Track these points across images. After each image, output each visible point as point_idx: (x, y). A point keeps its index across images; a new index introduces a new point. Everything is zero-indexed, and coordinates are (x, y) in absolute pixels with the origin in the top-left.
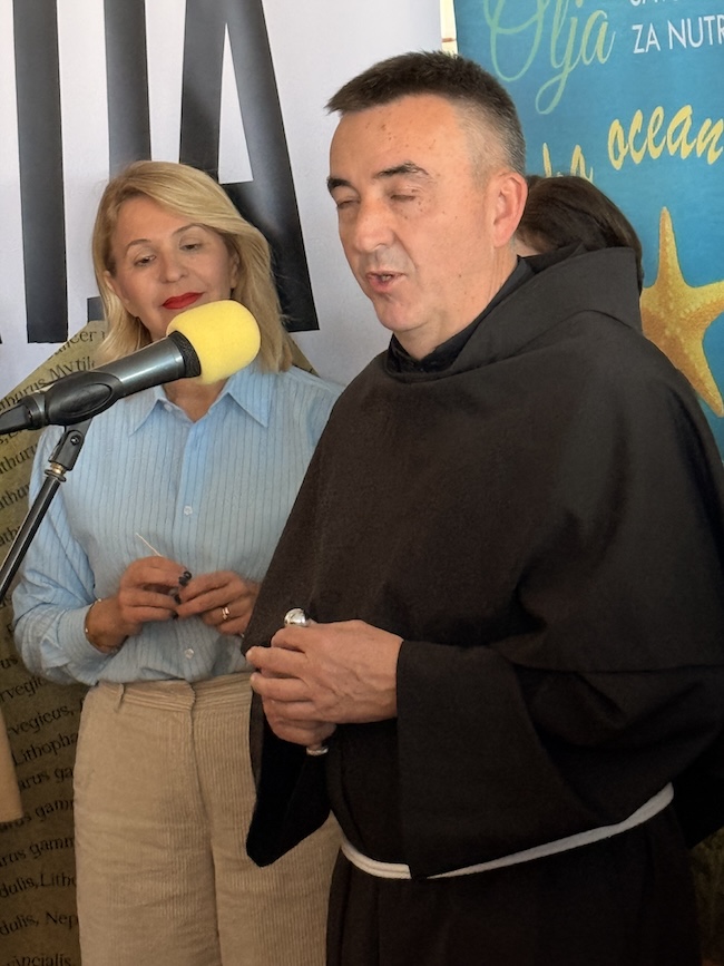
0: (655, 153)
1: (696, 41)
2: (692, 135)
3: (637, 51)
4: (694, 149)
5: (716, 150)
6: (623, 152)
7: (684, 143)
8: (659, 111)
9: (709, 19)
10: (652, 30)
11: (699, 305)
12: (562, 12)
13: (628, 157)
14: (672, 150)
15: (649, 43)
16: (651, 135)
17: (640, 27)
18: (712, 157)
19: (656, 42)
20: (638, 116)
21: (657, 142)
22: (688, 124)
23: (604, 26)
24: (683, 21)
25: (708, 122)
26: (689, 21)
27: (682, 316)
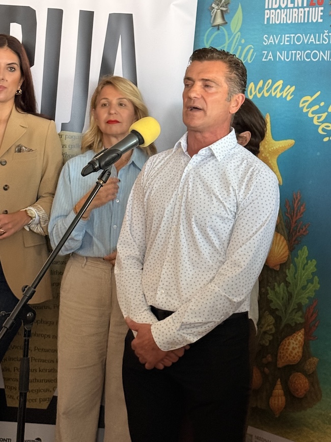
0: (266, 95)
1: (288, 59)
2: (282, 90)
3: (263, 60)
4: (282, 95)
5: (290, 96)
6: (254, 93)
7: (278, 92)
8: (270, 81)
9: (294, 52)
10: (270, 53)
11: (277, 147)
12: (235, 44)
13: (255, 95)
14: (273, 94)
15: (269, 58)
16: (265, 89)
17: (266, 52)
18: (289, 98)
19: (272, 58)
20: (261, 82)
21: (267, 91)
22: (281, 86)
23: (252, 50)
24: (283, 52)
25: (289, 86)
26: (286, 52)
27: (270, 150)
